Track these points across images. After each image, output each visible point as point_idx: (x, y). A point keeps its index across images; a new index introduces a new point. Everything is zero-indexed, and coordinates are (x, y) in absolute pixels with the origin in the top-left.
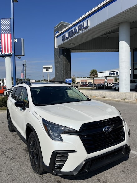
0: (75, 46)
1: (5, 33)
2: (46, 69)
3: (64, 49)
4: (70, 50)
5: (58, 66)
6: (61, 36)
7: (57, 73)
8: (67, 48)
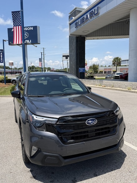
0: (89, 33)
1: (16, 26)
2: (65, 57)
3: (78, 36)
4: (85, 38)
5: (72, 54)
6: (74, 23)
7: (71, 62)
8: (81, 36)
